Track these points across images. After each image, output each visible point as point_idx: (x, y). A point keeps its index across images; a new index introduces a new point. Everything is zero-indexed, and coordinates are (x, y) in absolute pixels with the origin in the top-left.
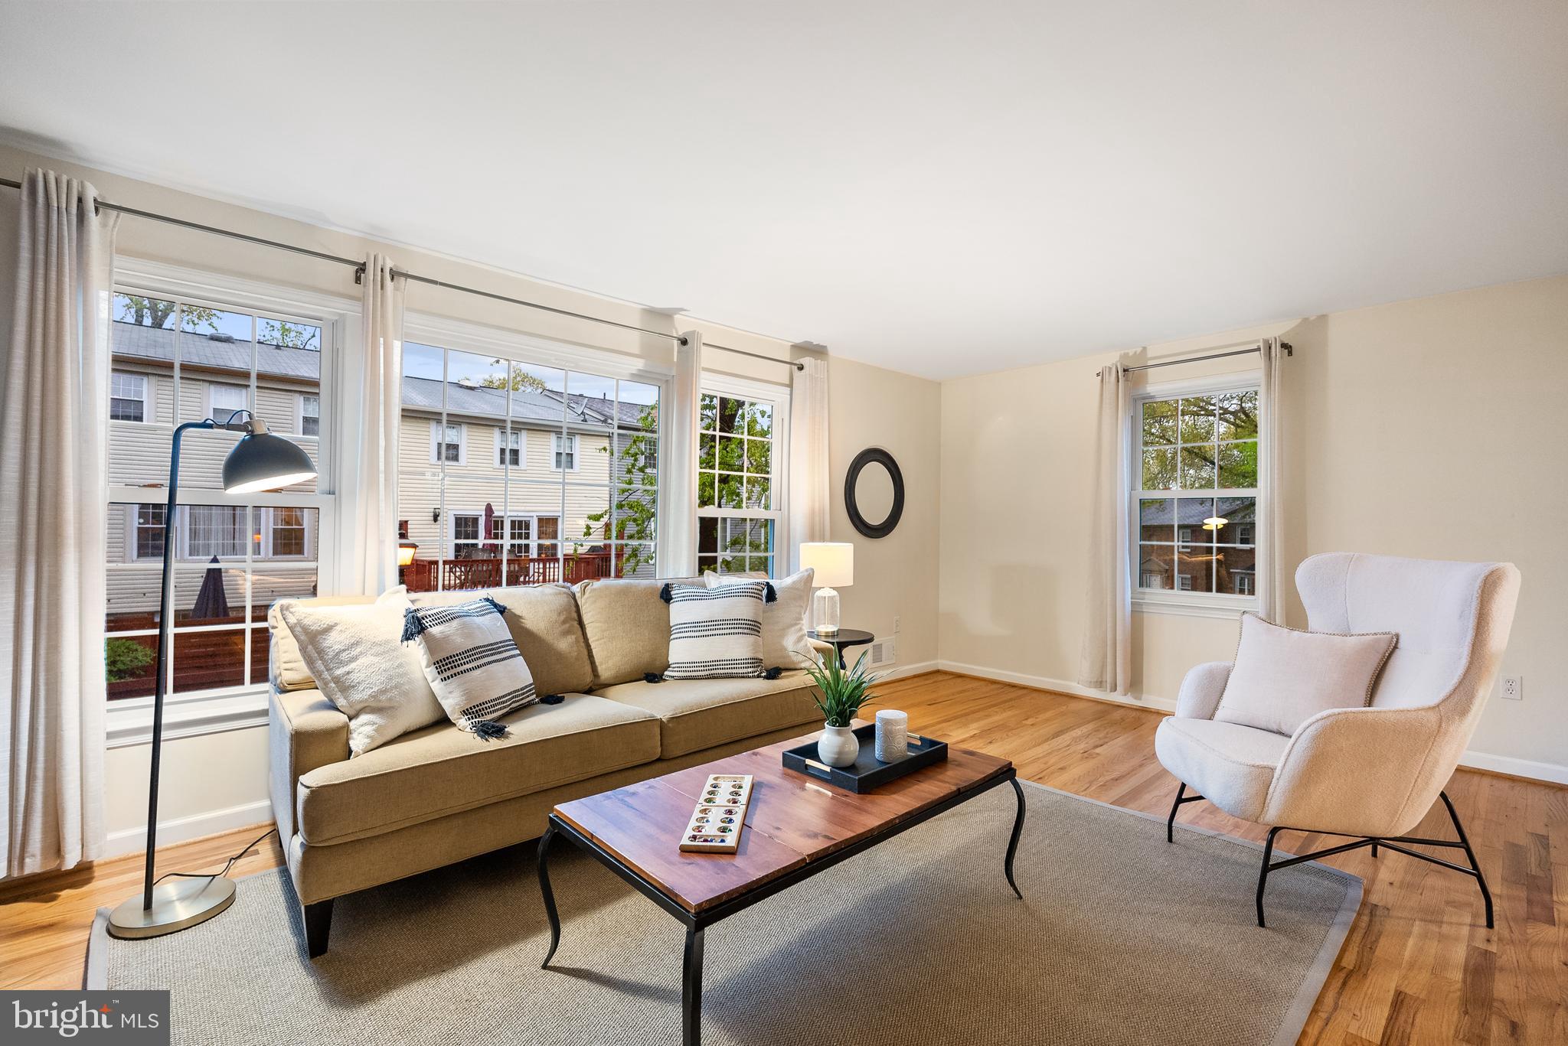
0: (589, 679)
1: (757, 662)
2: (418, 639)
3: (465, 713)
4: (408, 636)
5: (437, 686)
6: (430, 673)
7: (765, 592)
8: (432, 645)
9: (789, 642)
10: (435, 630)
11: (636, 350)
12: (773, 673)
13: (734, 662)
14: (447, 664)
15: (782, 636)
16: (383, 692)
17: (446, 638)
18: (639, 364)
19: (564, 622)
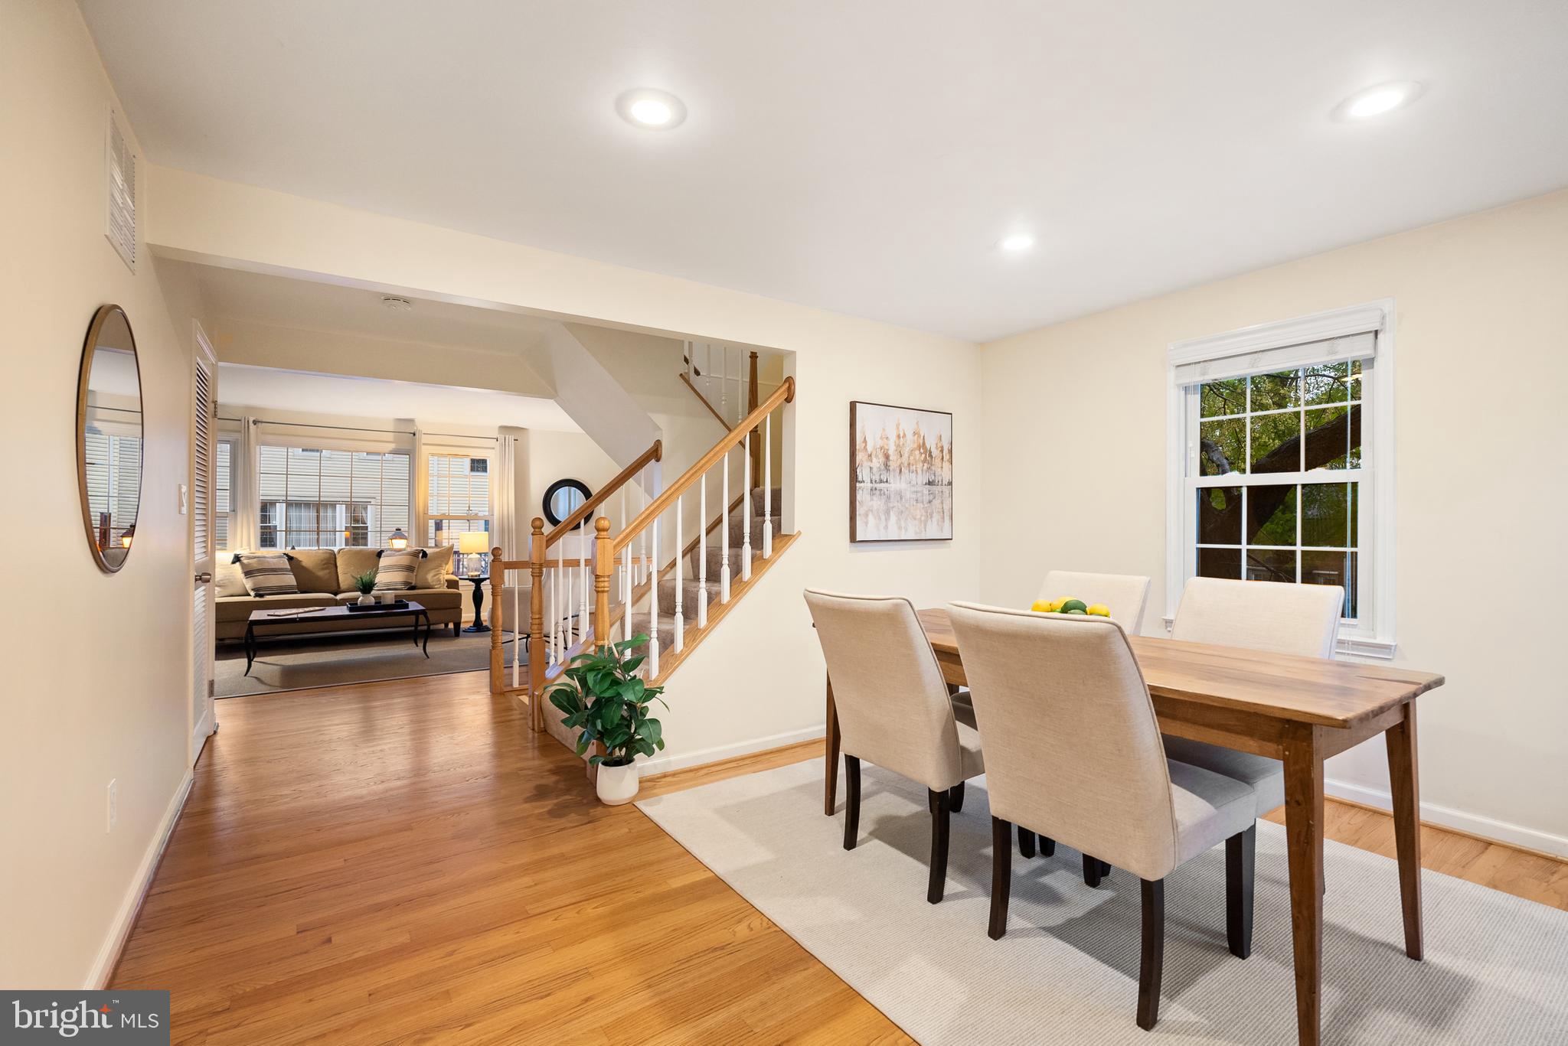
0: (335, 587)
1: (406, 583)
2: (238, 563)
3: (252, 590)
4: (233, 563)
5: (244, 580)
6: (242, 576)
7: (421, 555)
8: (243, 566)
9: (430, 577)
10: (245, 561)
11: (392, 440)
12: (413, 588)
13: (396, 583)
14: (248, 573)
15: (427, 574)
16: (221, 580)
17: (249, 564)
18: (392, 446)
19: (324, 564)
